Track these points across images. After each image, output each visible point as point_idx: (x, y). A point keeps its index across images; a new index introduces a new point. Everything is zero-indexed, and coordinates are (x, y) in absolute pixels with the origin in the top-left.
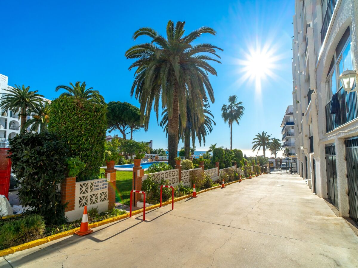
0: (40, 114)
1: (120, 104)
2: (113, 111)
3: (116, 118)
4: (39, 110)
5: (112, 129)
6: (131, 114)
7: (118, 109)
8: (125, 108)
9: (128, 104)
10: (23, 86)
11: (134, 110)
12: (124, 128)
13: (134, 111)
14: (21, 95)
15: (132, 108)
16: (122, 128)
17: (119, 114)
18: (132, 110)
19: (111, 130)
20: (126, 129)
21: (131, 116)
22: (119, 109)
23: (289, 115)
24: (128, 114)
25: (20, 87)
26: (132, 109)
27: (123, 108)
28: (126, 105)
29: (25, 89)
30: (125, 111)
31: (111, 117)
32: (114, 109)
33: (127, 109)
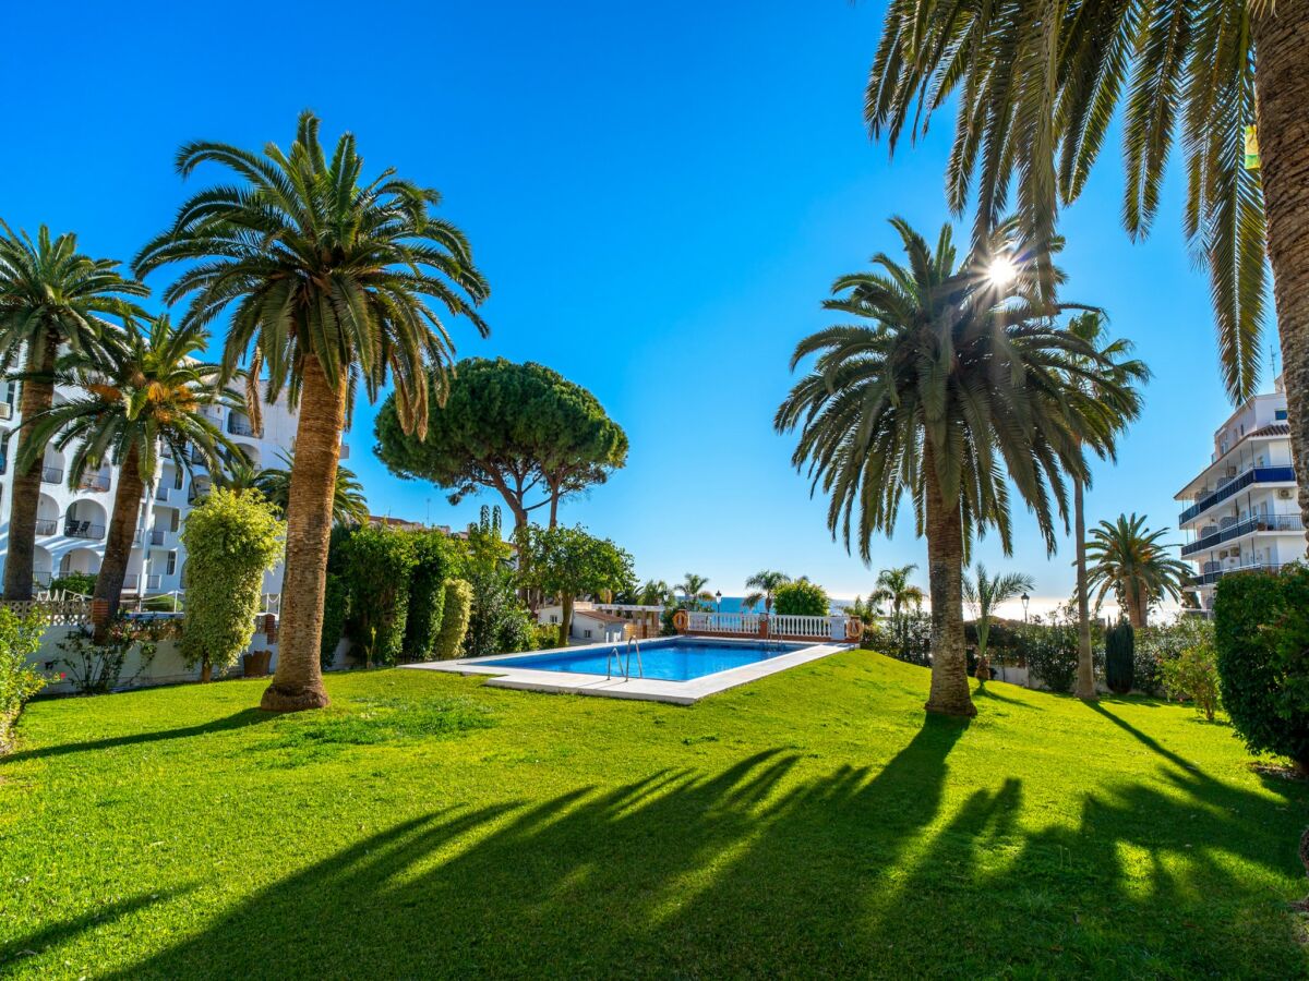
0: (123, 377)
1: (511, 370)
2: (480, 399)
3: (488, 430)
4: (118, 361)
5: (466, 489)
6: (560, 413)
7: (502, 388)
8: (530, 384)
9: (545, 370)
10: (44, 229)
11: (574, 397)
12: (519, 481)
13: (571, 399)
14: (28, 275)
15: (564, 388)
16: (510, 482)
17: (501, 413)
18: (565, 396)
19: (460, 493)
20: (530, 486)
21: (559, 426)
22: (504, 388)
23: (1265, 438)
24: (543, 413)
25: (25, 236)
26: (562, 392)
27: (522, 384)
28: (534, 373)
29: (52, 244)
30: (532, 400)
31: (469, 425)
32: (483, 389)
33: (539, 392)
